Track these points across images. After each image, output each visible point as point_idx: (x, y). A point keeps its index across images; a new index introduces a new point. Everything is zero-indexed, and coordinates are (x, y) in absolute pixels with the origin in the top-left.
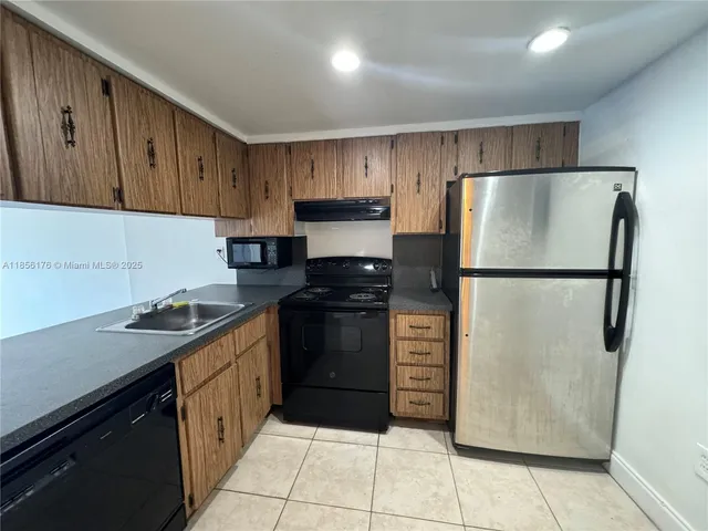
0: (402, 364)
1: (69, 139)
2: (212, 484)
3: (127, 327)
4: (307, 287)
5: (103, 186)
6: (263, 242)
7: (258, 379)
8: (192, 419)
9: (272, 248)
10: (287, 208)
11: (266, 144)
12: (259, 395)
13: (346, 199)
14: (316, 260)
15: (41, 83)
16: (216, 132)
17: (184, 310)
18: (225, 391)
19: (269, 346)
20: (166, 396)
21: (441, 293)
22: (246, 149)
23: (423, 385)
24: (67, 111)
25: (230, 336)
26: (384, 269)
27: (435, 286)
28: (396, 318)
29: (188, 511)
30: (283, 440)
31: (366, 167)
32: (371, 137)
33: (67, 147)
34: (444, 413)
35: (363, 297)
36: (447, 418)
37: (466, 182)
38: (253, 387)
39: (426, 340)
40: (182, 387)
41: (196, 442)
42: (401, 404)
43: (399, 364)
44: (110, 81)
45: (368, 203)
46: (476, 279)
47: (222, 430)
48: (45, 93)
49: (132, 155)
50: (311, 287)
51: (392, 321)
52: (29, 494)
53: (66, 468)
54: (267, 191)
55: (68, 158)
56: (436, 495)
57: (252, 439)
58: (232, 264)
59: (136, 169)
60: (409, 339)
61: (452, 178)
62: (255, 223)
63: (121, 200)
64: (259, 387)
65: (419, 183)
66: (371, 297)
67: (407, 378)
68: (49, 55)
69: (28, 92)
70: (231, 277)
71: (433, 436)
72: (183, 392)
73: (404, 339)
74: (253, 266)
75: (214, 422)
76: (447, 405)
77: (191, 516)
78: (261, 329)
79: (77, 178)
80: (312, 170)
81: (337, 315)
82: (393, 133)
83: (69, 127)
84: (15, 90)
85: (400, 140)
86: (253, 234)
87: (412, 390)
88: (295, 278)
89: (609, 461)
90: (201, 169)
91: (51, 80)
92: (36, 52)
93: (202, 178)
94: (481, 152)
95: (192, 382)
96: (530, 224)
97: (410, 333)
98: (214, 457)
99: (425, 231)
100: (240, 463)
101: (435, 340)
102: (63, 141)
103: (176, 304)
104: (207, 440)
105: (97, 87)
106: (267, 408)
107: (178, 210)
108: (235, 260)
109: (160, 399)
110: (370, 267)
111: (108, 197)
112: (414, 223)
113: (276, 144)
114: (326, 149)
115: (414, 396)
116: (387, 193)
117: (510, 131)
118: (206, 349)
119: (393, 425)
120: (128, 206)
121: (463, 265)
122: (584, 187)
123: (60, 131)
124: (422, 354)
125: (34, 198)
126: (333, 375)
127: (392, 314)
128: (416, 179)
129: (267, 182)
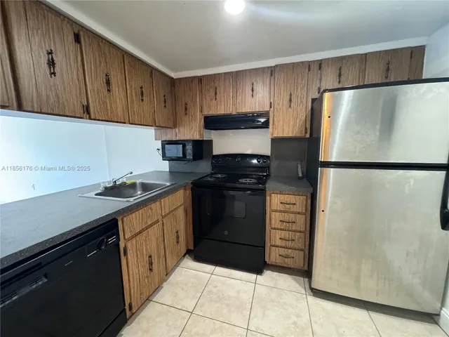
0: (274, 229)
1: (52, 71)
2: (145, 297)
3: (96, 195)
4: (212, 174)
5: (76, 104)
6: (183, 143)
7: (177, 232)
8: (131, 255)
9: (189, 148)
10: (199, 121)
11: (186, 78)
12: (178, 242)
13: (239, 114)
14: (218, 156)
15: (33, 34)
16: (152, 70)
17: (133, 186)
18: (154, 239)
19: (186, 211)
20: (112, 240)
21: (305, 180)
22: (173, 82)
23: (289, 244)
24: (50, 53)
25: (158, 203)
26: (264, 162)
27: (300, 175)
28: (270, 196)
29: (128, 313)
30: (193, 273)
31: (253, 90)
32: (256, 69)
33: (51, 77)
34: (304, 265)
35: (248, 181)
36: (306, 268)
37: (327, 95)
38: (174, 237)
39: (292, 213)
40: (124, 235)
41: (134, 270)
42: (273, 256)
43: (272, 229)
44: (80, 34)
45: (253, 116)
46: (332, 169)
47: (151, 264)
48: (36, 40)
49: (95, 84)
50: (215, 173)
51: (268, 198)
52: (14, 298)
53: (40, 283)
54: (186, 109)
55: (52, 84)
56: (295, 323)
57: (173, 270)
58: (164, 157)
59: (98, 93)
60: (280, 211)
61: (316, 96)
62: (179, 130)
63: (88, 113)
64: (178, 237)
65: (290, 100)
66: (253, 181)
67: (277, 239)
68: (38, 16)
69: (23, 39)
70: (165, 166)
71: (296, 280)
72: (124, 238)
73: (276, 211)
74: (178, 159)
75: (146, 258)
76: (307, 259)
77: (131, 317)
78: (180, 199)
79: (58, 98)
80: (216, 94)
81: (232, 193)
82: (273, 65)
83: (51, 63)
84: (16, 37)
85: (278, 69)
86: (178, 139)
87: (281, 247)
88: (204, 168)
89: (438, 315)
90: (142, 94)
91: (39, 32)
92: (29, 14)
93: (142, 100)
94: (340, 75)
95: (131, 232)
96: (378, 127)
97: (281, 207)
98: (146, 280)
99: (294, 135)
100: (165, 285)
101: (299, 213)
102: (48, 73)
103: (129, 182)
104: (141, 269)
105: (71, 38)
106: (184, 251)
107: (127, 120)
108: (167, 155)
109: (107, 242)
110: (255, 161)
111: (79, 111)
112: (286, 129)
113: (192, 77)
114: (225, 79)
115: (282, 251)
116: (267, 108)
117: (364, 58)
118: (140, 211)
119: (267, 270)
120: (92, 117)
121: (322, 159)
122: (429, 96)
123: (46, 66)
124: (289, 222)
125: (30, 109)
126: (226, 233)
127: (268, 193)
128: (288, 98)
129: (186, 104)
